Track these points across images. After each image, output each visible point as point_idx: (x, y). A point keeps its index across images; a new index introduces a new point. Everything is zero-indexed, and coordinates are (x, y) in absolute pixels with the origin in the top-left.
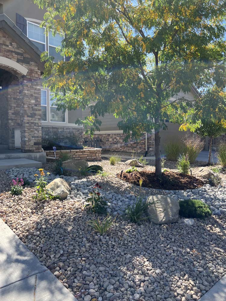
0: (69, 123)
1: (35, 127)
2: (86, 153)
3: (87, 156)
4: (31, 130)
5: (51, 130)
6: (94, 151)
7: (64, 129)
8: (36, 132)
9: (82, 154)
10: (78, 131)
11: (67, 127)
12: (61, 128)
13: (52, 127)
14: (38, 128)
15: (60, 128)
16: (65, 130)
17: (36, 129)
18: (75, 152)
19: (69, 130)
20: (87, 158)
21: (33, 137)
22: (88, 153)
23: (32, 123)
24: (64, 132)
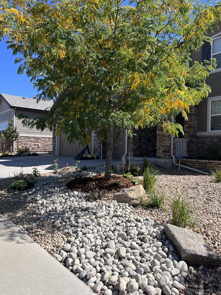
1: (163, 138)
4: (161, 140)
8: (164, 142)
14: (165, 139)
17: (164, 140)
21: (162, 146)
23: (162, 135)
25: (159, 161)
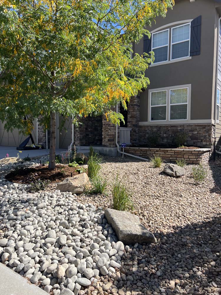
0: (191, 119)
2: (169, 153)
3: (170, 156)
4: (106, 129)
5: (170, 128)
6: (180, 152)
7: (185, 126)
8: (110, 131)
9: (164, 153)
10: (204, 128)
11: (187, 125)
12: (181, 126)
13: (170, 125)
15: (179, 126)
16: (186, 128)
17: (109, 129)
18: (156, 151)
19: (190, 128)
20: (170, 158)
21: (107, 135)
22: (171, 153)
23: (107, 124)
24: (185, 130)
25: (105, 150)
